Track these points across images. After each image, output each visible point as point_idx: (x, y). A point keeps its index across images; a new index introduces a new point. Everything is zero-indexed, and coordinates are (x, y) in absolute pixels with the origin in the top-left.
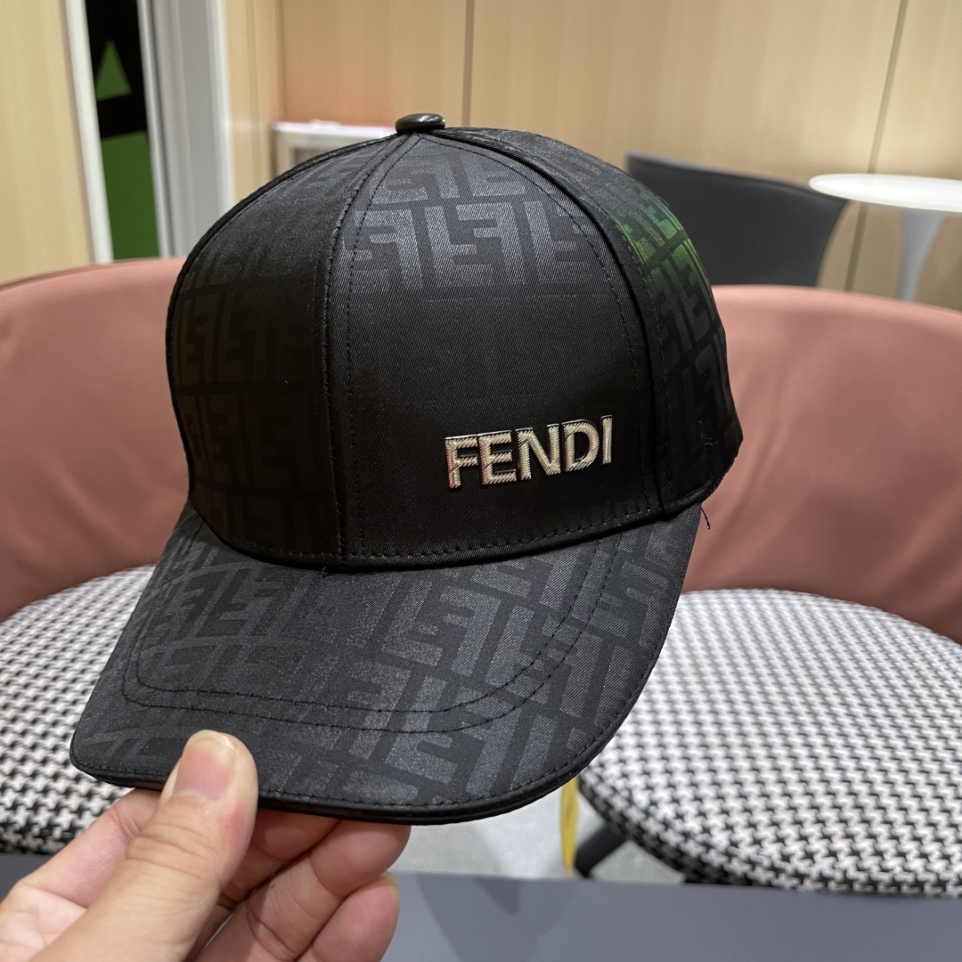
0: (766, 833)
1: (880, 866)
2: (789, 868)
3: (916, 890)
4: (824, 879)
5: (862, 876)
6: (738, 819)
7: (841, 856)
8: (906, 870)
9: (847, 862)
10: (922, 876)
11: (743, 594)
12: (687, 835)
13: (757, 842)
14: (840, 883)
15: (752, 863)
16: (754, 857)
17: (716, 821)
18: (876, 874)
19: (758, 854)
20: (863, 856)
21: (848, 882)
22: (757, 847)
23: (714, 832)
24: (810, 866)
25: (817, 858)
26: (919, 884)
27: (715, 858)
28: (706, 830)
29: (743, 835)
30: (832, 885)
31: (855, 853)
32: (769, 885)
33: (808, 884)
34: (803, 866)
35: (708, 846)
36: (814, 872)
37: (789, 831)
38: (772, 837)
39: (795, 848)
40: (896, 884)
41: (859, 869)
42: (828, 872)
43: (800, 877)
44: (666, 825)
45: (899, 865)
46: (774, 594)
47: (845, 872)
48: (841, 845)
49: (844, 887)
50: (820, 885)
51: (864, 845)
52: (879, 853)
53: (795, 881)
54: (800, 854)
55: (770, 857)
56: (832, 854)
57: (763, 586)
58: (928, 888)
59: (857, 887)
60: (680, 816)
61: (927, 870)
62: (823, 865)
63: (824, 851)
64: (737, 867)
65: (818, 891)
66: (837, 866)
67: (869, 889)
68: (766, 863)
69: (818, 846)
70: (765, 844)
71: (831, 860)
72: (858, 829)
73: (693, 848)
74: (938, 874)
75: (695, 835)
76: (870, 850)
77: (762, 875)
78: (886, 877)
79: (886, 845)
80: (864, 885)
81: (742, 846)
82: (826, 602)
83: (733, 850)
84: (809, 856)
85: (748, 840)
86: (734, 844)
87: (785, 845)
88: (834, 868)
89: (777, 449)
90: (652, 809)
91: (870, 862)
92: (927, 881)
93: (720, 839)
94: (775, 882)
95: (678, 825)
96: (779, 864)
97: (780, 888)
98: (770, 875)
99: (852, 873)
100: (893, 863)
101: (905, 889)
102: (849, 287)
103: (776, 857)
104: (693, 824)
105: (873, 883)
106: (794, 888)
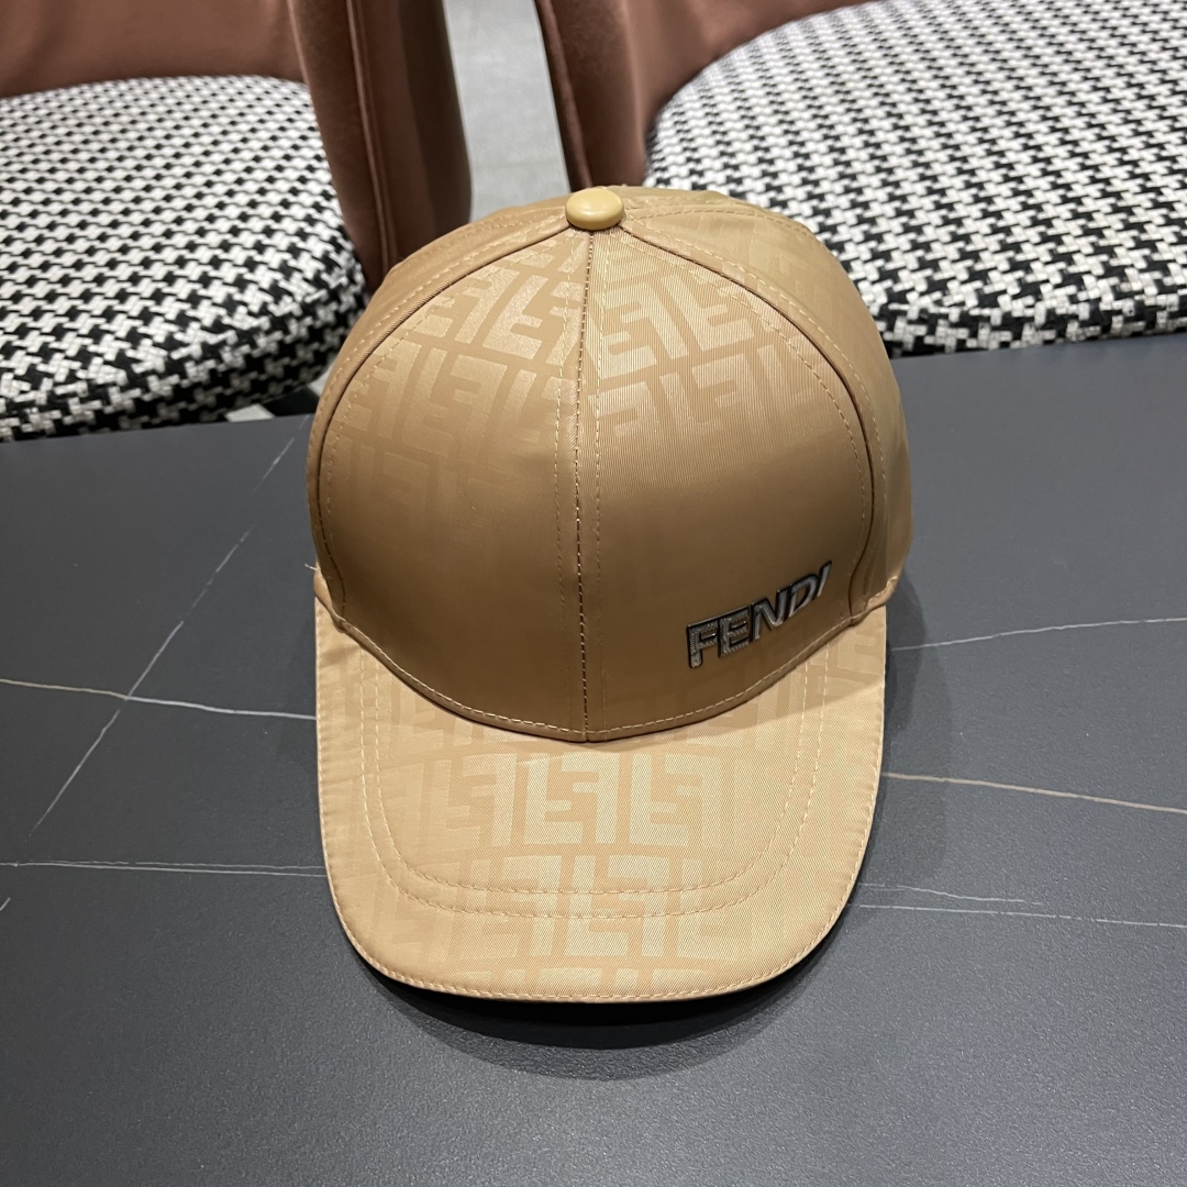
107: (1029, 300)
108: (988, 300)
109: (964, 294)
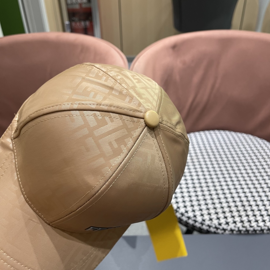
0: (214, 216)
1: (250, 225)
2: (221, 227)
3: (261, 232)
4: (232, 230)
5: (244, 229)
6: (205, 212)
7: (237, 223)
8: (258, 226)
9: (239, 225)
10: (263, 228)
11: (207, 132)
12: (189, 218)
13: (211, 219)
14: (237, 231)
15: (210, 226)
16: (210, 224)
17: (198, 213)
18: (249, 228)
19: (211, 223)
20: (244, 222)
21: (240, 231)
22: (211, 221)
23: (197, 217)
24: (228, 226)
25: (230, 224)
26: (262, 230)
27: (198, 225)
28: (195, 216)
29: (206, 217)
30: (235, 232)
31: (242, 222)
32: (215, 233)
33: (227, 232)
34: (225, 227)
35: (195, 221)
36: (229, 228)
37: (221, 215)
38: (216, 218)
39: (223, 221)
40: (255, 231)
41: (243, 227)
42: (233, 228)
43: (224, 230)
44: (182, 214)
45: (256, 225)
46: (217, 132)
47: (239, 228)
48: (237, 219)
49: (238, 232)
50: (231, 232)
51: (245, 219)
52: (249, 221)
53: (223, 231)
54: (225, 223)
55: (215, 224)
56: (235, 222)
57: (213, 129)
58: (265, 231)
59: (242, 232)
60: (187, 212)
61: (265, 226)
62: (232, 226)
63: (232, 222)
64: (205, 227)
65: (230, 234)
66: (236, 226)
67: (246, 232)
68: (214, 226)
69: (230, 220)
70: (213, 220)
71: (234, 224)
72: (243, 213)
73: (191, 222)
74: (268, 227)
75: (191, 218)
76: (247, 220)
77: (212, 230)
78: (252, 229)
79: (252, 218)
80: (245, 231)
81: (206, 221)
82: (233, 133)
83: (203, 222)
84: (227, 223)
85: (208, 219)
86: (204, 220)
87: (220, 220)
88: (235, 227)
89: (217, 86)
90: (178, 209)
91: (247, 224)
92: (265, 229)
93: (199, 219)
94: (217, 231)
95: (186, 215)
96: (218, 226)
97: (218, 233)
98: (215, 230)
99: (241, 228)
100: (254, 224)
101: (258, 232)
102: (241, 29)
103: (217, 224)
104: (191, 214)
105: (247, 231)
106: (222, 233)
107: (227, 225)
108: (220, 224)
109: (215, 222)
